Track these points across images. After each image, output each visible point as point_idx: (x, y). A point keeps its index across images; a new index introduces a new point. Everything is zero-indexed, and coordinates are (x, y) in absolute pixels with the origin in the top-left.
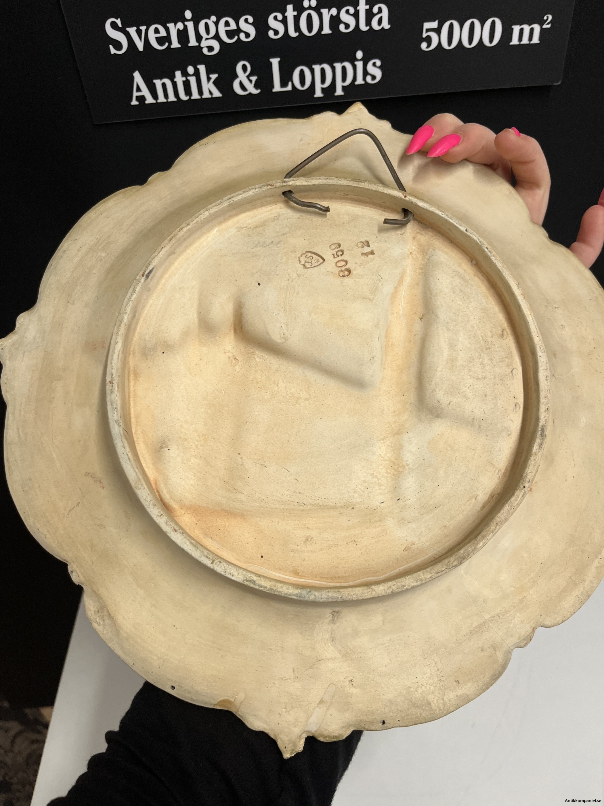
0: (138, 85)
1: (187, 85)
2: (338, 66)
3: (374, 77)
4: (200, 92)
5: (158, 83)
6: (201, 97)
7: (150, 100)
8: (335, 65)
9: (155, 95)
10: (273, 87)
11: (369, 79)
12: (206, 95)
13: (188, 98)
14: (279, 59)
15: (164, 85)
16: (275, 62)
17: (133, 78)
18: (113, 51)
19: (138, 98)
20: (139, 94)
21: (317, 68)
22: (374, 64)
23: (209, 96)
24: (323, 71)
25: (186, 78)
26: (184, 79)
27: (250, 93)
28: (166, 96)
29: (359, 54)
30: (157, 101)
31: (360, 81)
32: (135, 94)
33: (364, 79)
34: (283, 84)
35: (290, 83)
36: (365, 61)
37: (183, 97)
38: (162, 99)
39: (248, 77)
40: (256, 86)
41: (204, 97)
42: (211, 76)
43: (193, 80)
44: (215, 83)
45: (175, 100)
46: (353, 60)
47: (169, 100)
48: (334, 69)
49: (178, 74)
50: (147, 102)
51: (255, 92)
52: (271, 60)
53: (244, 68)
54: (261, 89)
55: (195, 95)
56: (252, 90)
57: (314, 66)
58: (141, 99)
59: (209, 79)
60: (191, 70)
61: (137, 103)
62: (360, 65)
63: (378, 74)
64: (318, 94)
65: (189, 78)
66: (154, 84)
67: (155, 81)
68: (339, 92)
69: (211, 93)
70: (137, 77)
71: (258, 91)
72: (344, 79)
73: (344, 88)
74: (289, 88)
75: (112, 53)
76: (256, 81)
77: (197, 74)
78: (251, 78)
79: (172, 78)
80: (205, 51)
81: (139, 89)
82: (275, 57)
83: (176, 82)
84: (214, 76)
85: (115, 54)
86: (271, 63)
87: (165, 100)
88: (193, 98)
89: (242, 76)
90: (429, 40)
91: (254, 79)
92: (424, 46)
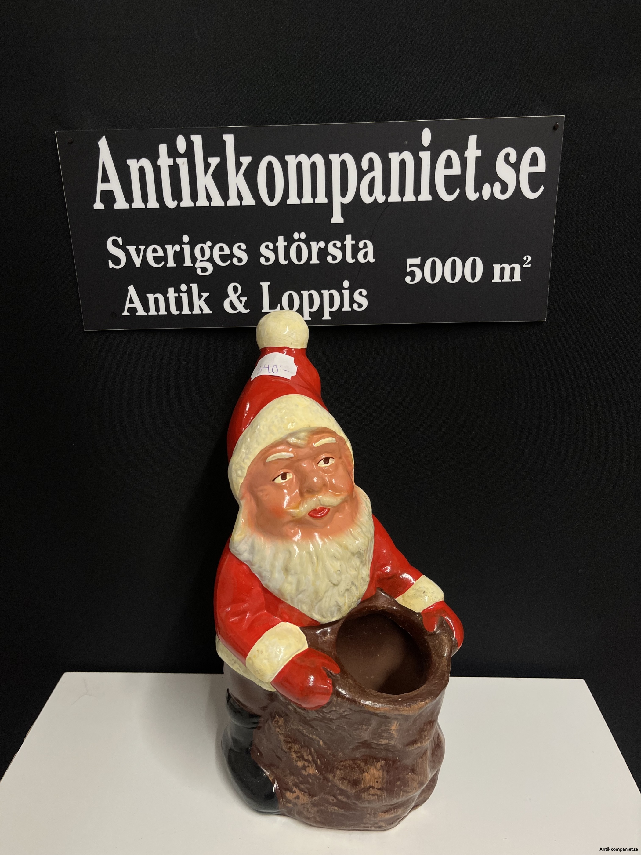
0: (131, 298)
1: (179, 301)
2: (326, 293)
3: (360, 306)
4: (191, 308)
5: (151, 297)
6: (192, 312)
7: (141, 312)
8: (322, 291)
9: (146, 308)
10: (262, 308)
11: (355, 306)
12: (197, 311)
13: (179, 312)
14: (269, 283)
15: (156, 300)
16: (265, 286)
17: (127, 291)
18: (111, 265)
19: (129, 310)
20: (131, 306)
21: (305, 294)
22: (360, 294)
23: (201, 313)
24: (311, 297)
25: (179, 295)
26: (177, 295)
27: (240, 312)
28: (157, 309)
29: (346, 284)
30: (148, 314)
31: (347, 308)
32: (128, 306)
33: (351, 306)
34: (272, 306)
35: (279, 305)
36: (352, 290)
37: (174, 311)
38: (152, 312)
39: (238, 297)
40: (245, 307)
41: (193, 313)
42: (202, 294)
43: (185, 297)
44: (206, 301)
45: (166, 313)
46: (340, 289)
47: (160, 313)
48: (321, 296)
49: (171, 290)
50: (137, 314)
51: (245, 311)
52: (261, 283)
53: (235, 289)
54: (249, 309)
55: (186, 311)
56: (241, 309)
57: (302, 292)
58: (133, 311)
59: (200, 297)
60: (184, 287)
61: (129, 314)
62: (346, 293)
63: (365, 303)
65: (181, 294)
66: (148, 297)
67: (147, 295)
68: (326, 316)
69: (201, 309)
70: (132, 291)
71: (248, 311)
72: (331, 305)
73: (331, 314)
75: (110, 267)
76: (246, 301)
77: (189, 291)
78: (241, 298)
79: (165, 294)
80: (199, 272)
81: (131, 302)
82: (265, 280)
83: (168, 297)
84: (205, 295)
85: (112, 268)
86: (261, 286)
87: (156, 314)
88: (183, 313)
89: (233, 296)
90: (413, 275)
91: (244, 299)
92: (408, 279)
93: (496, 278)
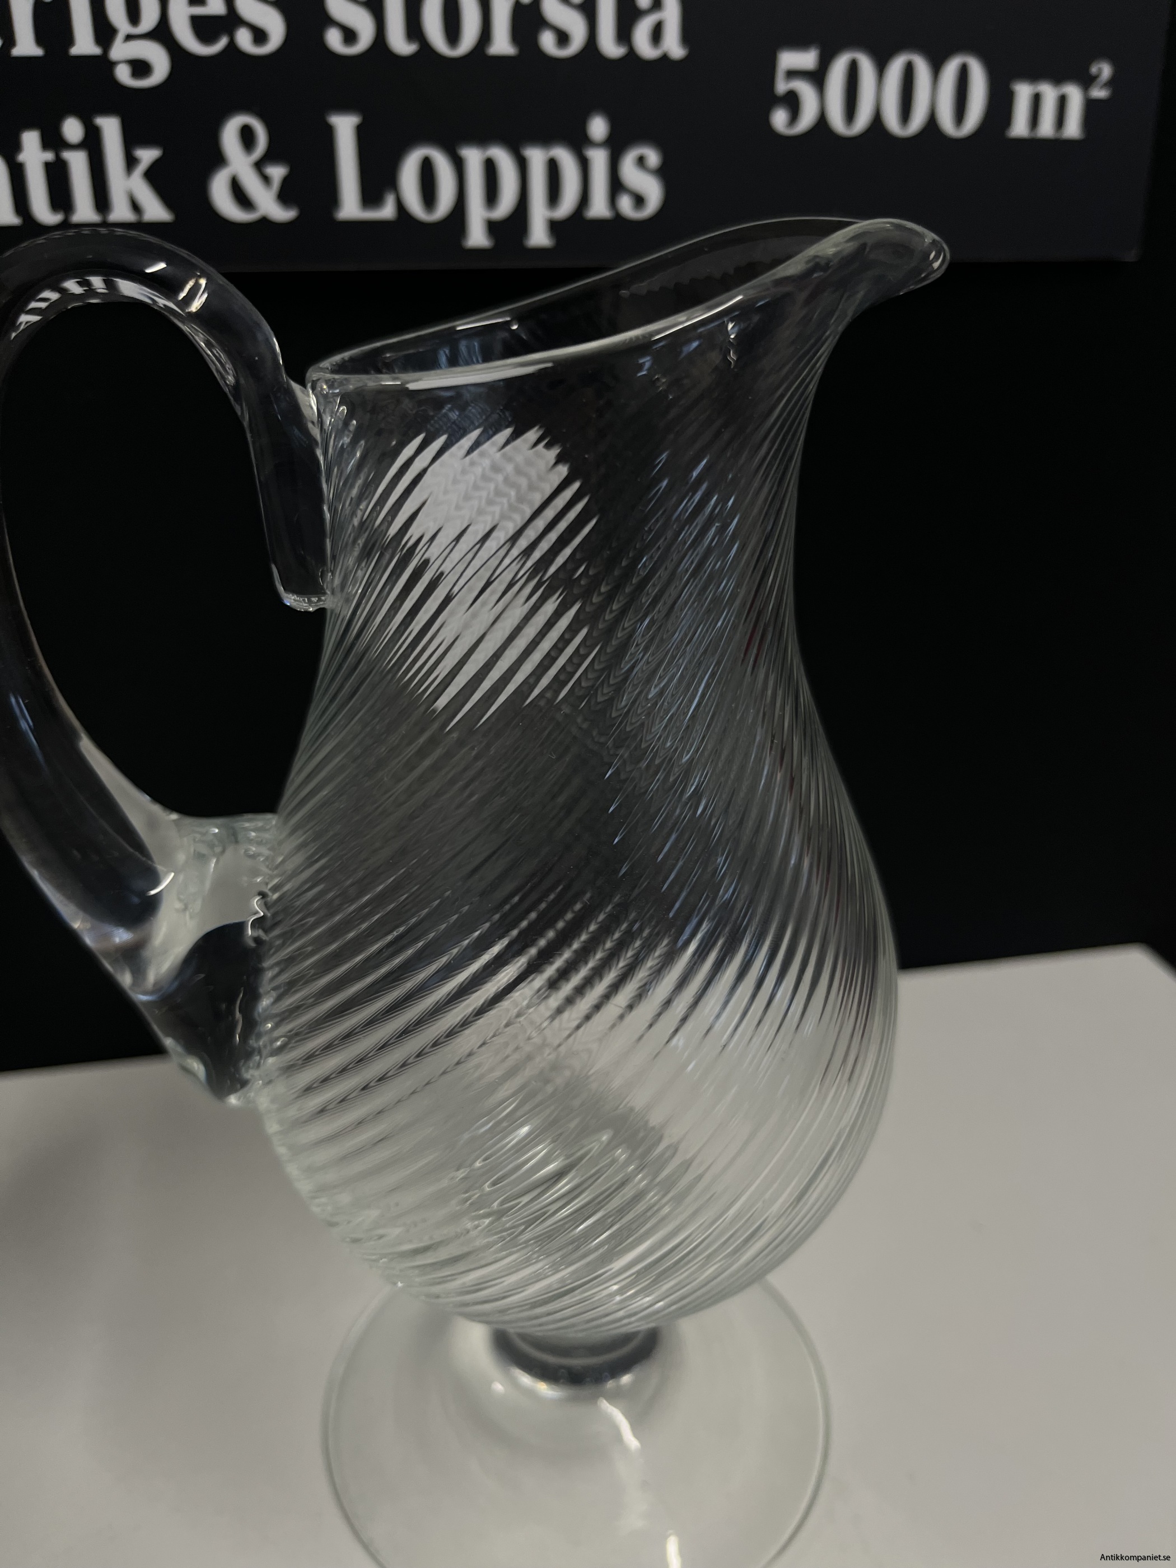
1: (57, 177)
2: (537, 157)
3: (639, 201)
4: (102, 199)
6: (104, 217)
8: (527, 151)
10: (338, 205)
11: (625, 204)
12: (120, 212)
13: (59, 217)
14: (356, 119)
16: (345, 127)
21: (473, 157)
22: (641, 161)
23: (132, 217)
24: (490, 169)
25: (57, 156)
26: (50, 156)
27: (265, 219)
29: (598, 127)
31: (599, 208)
33: (612, 202)
34: (370, 197)
35: (390, 197)
36: (616, 148)
37: (42, 211)
39: (259, 166)
40: (284, 197)
41: (110, 218)
42: (138, 152)
43: (77, 163)
44: (153, 176)
45: (16, 220)
46: (579, 144)
48: (523, 166)
49: (30, 138)
51: (281, 214)
52: (333, 119)
53: (247, 136)
54: (298, 209)
55: (85, 210)
56: (270, 207)
57: (464, 151)
59: (131, 162)
60: (72, 128)
62: (599, 159)
63: (653, 191)
64: (477, 237)
65: (65, 155)
68: (539, 236)
69: (136, 207)
71: (293, 213)
72: (553, 197)
73: (555, 227)
74: (387, 211)
76: (286, 182)
77: (93, 144)
78: (268, 170)
79: (9, 151)
80: (124, 75)
82: (344, 108)
83: (21, 165)
84: (147, 156)
86: (332, 129)
88: (75, 219)
89: (239, 161)
90: (792, 102)
91: (277, 172)
92: (779, 118)
93: (1020, 127)
